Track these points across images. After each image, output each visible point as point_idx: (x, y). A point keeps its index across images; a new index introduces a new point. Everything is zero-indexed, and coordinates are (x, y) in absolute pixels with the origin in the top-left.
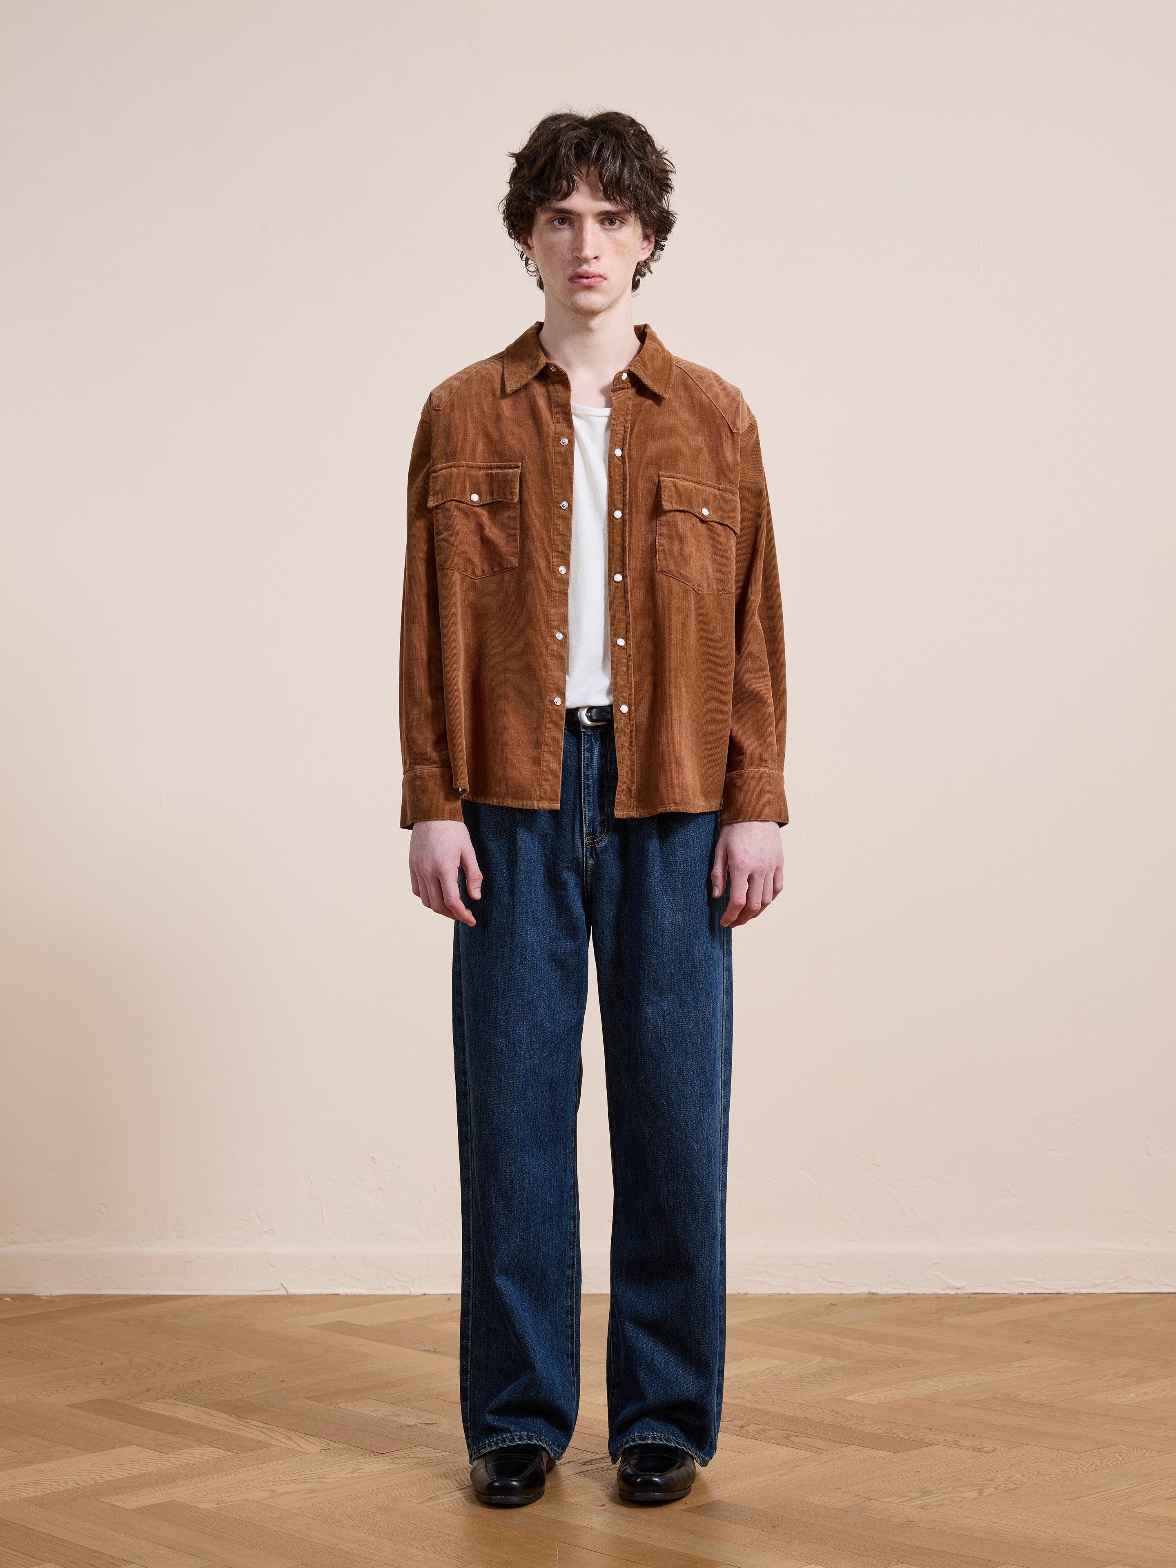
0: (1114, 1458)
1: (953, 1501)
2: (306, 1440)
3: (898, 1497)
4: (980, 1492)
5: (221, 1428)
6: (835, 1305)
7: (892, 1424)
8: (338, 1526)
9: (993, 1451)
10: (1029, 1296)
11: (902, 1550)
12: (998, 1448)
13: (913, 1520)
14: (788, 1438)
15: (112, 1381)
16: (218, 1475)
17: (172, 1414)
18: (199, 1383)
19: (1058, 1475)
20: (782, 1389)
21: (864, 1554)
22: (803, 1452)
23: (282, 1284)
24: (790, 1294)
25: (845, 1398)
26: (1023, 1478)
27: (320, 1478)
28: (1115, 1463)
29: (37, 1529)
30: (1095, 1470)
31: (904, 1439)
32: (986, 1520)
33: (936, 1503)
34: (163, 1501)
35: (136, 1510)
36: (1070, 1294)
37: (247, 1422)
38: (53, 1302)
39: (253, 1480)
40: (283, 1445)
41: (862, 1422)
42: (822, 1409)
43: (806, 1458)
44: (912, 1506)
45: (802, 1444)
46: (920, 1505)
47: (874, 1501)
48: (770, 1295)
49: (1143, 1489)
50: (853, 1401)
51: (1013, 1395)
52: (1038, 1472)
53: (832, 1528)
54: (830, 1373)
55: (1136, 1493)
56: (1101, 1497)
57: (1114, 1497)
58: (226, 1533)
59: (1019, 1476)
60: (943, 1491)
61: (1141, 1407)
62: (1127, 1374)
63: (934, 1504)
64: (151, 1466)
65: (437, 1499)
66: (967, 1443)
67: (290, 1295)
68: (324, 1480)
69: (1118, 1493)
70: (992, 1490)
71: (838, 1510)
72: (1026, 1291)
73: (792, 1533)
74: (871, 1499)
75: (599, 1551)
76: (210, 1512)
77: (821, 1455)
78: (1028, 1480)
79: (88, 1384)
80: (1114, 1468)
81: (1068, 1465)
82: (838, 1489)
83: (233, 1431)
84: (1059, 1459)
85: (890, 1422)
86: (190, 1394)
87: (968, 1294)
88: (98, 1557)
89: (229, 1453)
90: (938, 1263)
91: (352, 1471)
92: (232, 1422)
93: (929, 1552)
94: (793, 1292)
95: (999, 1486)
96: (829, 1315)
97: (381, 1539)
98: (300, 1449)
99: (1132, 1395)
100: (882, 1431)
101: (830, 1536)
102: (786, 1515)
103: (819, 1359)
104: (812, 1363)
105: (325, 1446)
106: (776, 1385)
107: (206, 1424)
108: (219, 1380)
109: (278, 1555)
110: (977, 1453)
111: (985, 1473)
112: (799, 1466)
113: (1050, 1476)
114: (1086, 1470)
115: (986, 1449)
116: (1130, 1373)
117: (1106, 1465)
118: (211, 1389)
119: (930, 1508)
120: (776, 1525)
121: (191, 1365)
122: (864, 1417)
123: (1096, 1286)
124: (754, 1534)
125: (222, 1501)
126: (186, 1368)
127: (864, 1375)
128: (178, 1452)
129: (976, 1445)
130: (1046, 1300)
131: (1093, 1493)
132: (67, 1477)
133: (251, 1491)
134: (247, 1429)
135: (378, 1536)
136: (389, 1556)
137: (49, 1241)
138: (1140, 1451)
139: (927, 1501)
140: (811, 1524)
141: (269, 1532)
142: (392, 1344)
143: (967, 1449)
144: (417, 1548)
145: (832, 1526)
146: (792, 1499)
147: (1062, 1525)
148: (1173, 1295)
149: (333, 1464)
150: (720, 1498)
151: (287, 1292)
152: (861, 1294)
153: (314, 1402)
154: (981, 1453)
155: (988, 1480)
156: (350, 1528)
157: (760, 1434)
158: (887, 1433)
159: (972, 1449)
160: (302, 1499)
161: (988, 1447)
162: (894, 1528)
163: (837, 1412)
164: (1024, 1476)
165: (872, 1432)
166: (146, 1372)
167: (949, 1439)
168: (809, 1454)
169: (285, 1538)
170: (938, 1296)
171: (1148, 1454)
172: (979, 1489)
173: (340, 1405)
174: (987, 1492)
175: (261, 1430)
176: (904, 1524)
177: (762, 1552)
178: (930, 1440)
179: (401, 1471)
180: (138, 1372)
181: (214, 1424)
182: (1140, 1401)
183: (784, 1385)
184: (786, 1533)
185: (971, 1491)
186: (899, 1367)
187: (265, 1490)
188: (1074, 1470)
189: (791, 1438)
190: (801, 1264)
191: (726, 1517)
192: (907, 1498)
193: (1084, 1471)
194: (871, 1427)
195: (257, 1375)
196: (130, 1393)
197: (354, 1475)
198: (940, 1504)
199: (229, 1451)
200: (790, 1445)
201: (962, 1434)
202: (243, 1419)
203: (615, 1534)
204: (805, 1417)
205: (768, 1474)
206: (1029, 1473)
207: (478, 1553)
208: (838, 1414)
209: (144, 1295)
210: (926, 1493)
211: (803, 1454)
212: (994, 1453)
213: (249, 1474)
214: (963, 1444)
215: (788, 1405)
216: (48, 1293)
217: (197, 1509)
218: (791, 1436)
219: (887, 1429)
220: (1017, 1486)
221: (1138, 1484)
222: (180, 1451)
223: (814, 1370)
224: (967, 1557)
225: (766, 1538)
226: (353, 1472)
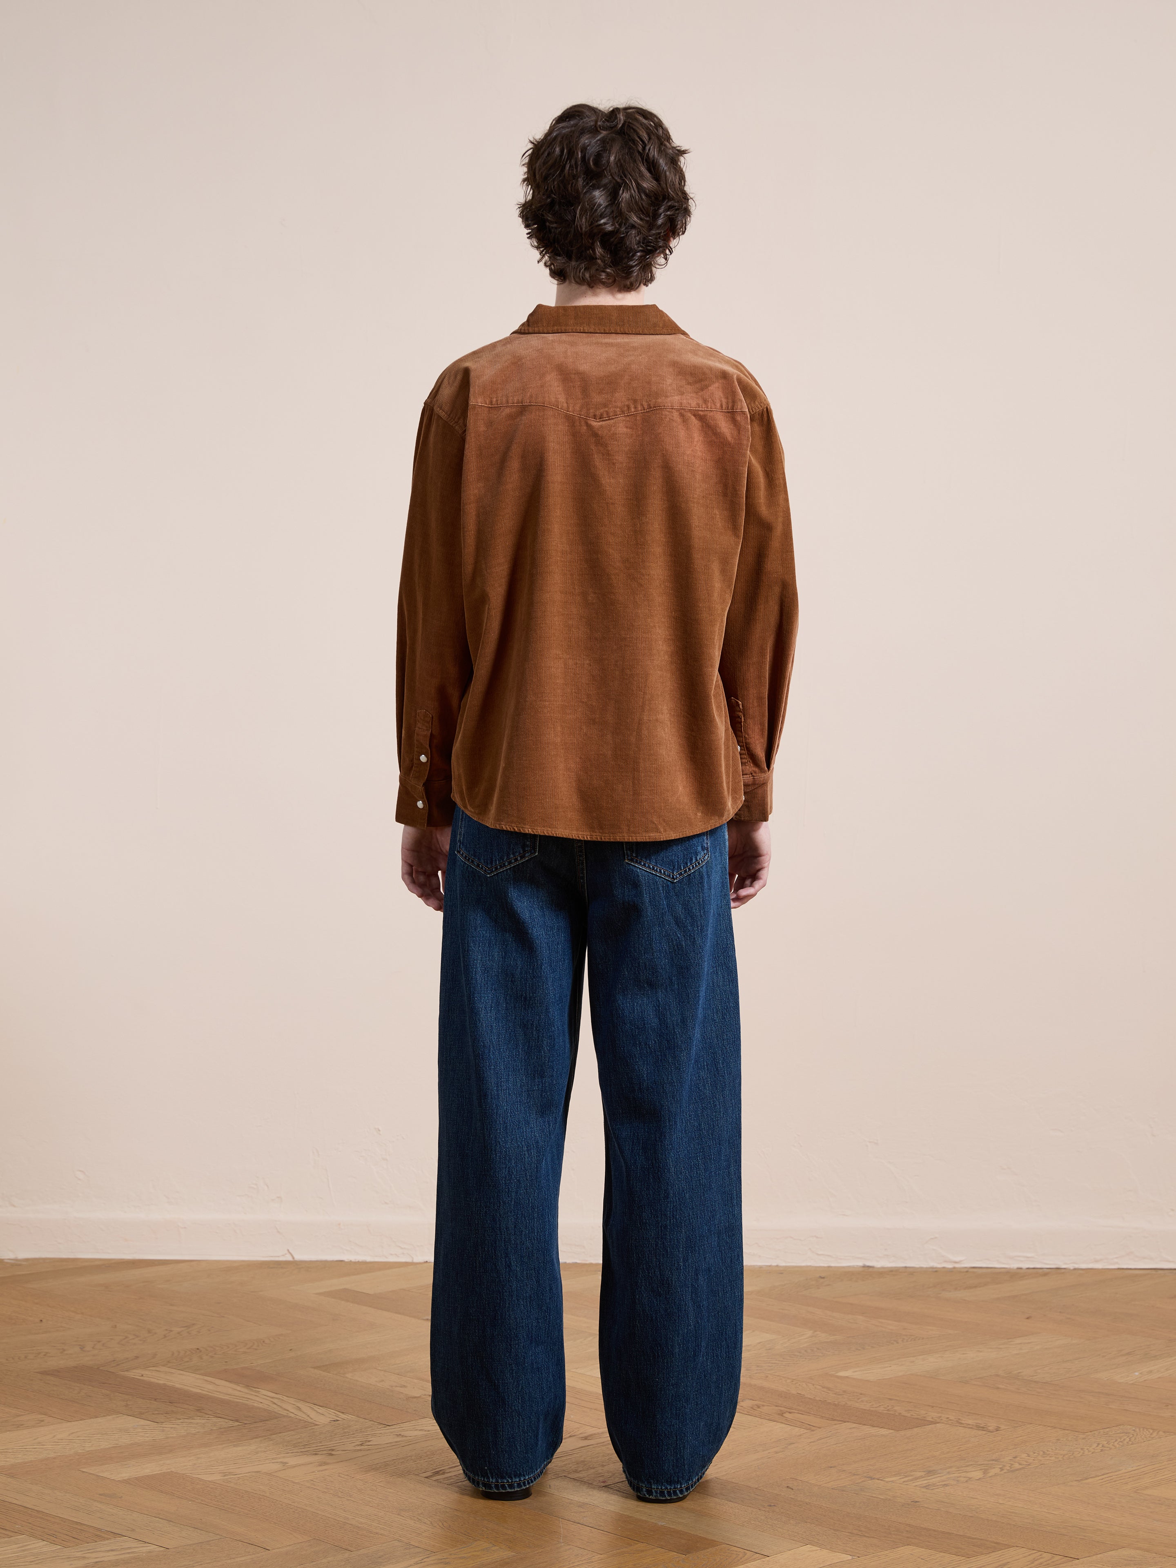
0: (1120, 1438)
1: (958, 1481)
2: (315, 1410)
3: (901, 1477)
4: (985, 1472)
5: (227, 1397)
6: (824, 1278)
7: (893, 1401)
8: (348, 1500)
9: (998, 1430)
10: (1028, 1270)
11: (907, 1531)
12: (1003, 1427)
13: (918, 1501)
14: (781, 1414)
15: (93, 1348)
16: (224, 1445)
17: (166, 1383)
18: (198, 1351)
19: (1064, 1455)
20: (775, 1363)
21: (866, 1535)
22: (797, 1429)
23: (288, 1250)
24: (781, 1266)
25: (837, 1374)
26: (1029, 1458)
27: (330, 1450)
28: (1122, 1444)
29: (6, 1500)
30: (1102, 1450)
31: (906, 1417)
32: (993, 1501)
33: (941, 1483)
34: (159, 1472)
35: (127, 1482)
36: (1069, 1269)
37: (258, 1392)
38: (20, 1265)
39: (265, 1452)
40: (292, 1415)
41: (859, 1399)
42: (813, 1385)
43: (800, 1435)
44: (916, 1486)
45: (796, 1420)
46: (925, 1485)
47: (877, 1481)
48: (761, 1267)
49: (1152, 1470)
50: (847, 1377)
51: (1015, 1372)
52: (1044, 1452)
53: (828, 1508)
54: (821, 1348)
55: (1145, 1474)
56: (1110, 1478)
57: (1122, 1478)
58: (235, 1506)
59: (1024, 1456)
60: (948, 1470)
61: (1146, 1386)
62: (1131, 1352)
63: (938, 1484)
64: (143, 1436)
65: (444, 1473)
66: (970, 1422)
67: (296, 1261)
68: (333, 1453)
69: (1125, 1474)
70: (997, 1470)
71: (832, 1489)
72: (1025, 1265)
73: (788, 1512)
74: (874, 1479)
75: (602, 1528)
76: (215, 1484)
77: (815, 1432)
78: (1034, 1460)
79: (64, 1350)
80: (1121, 1448)
81: (1074, 1445)
82: (831, 1467)
83: (241, 1401)
84: (1065, 1439)
85: (891, 1399)
86: (187, 1362)
87: (966, 1268)
88: (81, 1530)
89: (237, 1424)
90: (936, 1238)
91: (361, 1443)
92: (240, 1391)
93: (936, 1533)
94: (783, 1264)
95: (1004, 1466)
96: (819, 1288)
97: (391, 1514)
98: (310, 1420)
99: (1137, 1374)
100: (883, 1409)
101: (825, 1516)
102: (782, 1494)
103: (809, 1333)
104: (802, 1338)
105: (334, 1417)
106: (769, 1360)
107: (207, 1393)
108: (223, 1348)
109: (291, 1529)
110: (981, 1432)
111: (990, 1453)
112: (794, 1443)
113: (1057, 1456)
114: (1093, 1450)
115: (990, 1428)
116: (1134, 1351)
117: (1113, 1445)
118: (212, 1357)
119: (934, 1488)
120: (773, 1504)
121: (188, 1332)
122: (861, 1394)
123: (1096, 1261)
124: (752, 1513)
125: (229, 1473)
126: (181, 1335)
127: (859, 1350)
128: (174, 1421)
129: (979, 1424)
130: (1045, 1274)
131: (1100, 1474)
132: (42, 1447)
133: (264, 1463)
134: (257, 1399)
135: (387, 1510)
136: (398, 1532)
137: (14, 1206)
138: (1147, 1432)
139: (931, 1481)
140: (807, 1504)
141: (282, 1505)
142: (396, 1313)
143: (971, 1428)
144: (425, 1523)
145: (828, 1506)
146: (787, 1477)
147: (1069, 1507)
148: (1175, 1271)
149: (342, 1436)
150: (717, 1475)
151: (293, 1258)
152: (853, 1267)
153: (321, 1372)
154: (985, 1432)
155: (993, 1460)
156: (360, 1502)
157: (754, 1409)
158: (888, 1410)
159: (975, 1428)
160: (313, 1472)
161: (992, 1425)
162: (899, 1508)
163: (829, 1389)
164: (1029, 1456)
165: (872, 1409)
166: (133, 1339)
167: (952, 1417)
168: (803, 1431)
169: (297, 1512)
170: (935, 1270)
171: (1155, 1434)
172: (984, 1469)
173: (347, 1375)
174: (992, 1472)
175: (272, 1400)
176: (908, 1504)
177: (759, 1532)
178: (932, 1418)
179: (408, 1443)
180: (124, 1339)
181: (218, 1393)
182: (1145, 1381)
183: (776, 1360)
184: (782, 1513)
185: (976, 1471)
186: (898, 1343)
187: (277, 1462)
188: (1079, 1450)
189: (784, 1415)
190: (791, 1237)
191: (724, 1495)
192: (910, 1478)
193: (1090, 1451)
194: (870, 1404)
195: (266, 1344)
196: (114, 1361)
197: (362, 1447)
198: (945, 1485)
199: (237, 1421)
200: (784, 1422)
201: (966, 1412)
202: (252, 1388)
203: (617, 1511)
204: (798, 1393)
205: (763, 1451)
206: (1035, 1453)
207: (485, 1530)
208: (829, 1390)
209: (129, 1259)
210: (930, 1473)
211: (797, 1431)
212: (998, 1432)
213: (262, 1445)
214: (966, 1422)
215: (780, 1381)
216: (11, 1256)
217: (200, 1481)
218: (785, 1413)
219: (888, 1406)
220: (1022, 1466)
221: (1145, 1466)
222: (176, 1421)
223: (805, 1345)
224: (973, 1539)
225: (763, 1518)
226: (361, 1445)
